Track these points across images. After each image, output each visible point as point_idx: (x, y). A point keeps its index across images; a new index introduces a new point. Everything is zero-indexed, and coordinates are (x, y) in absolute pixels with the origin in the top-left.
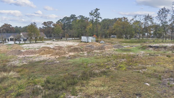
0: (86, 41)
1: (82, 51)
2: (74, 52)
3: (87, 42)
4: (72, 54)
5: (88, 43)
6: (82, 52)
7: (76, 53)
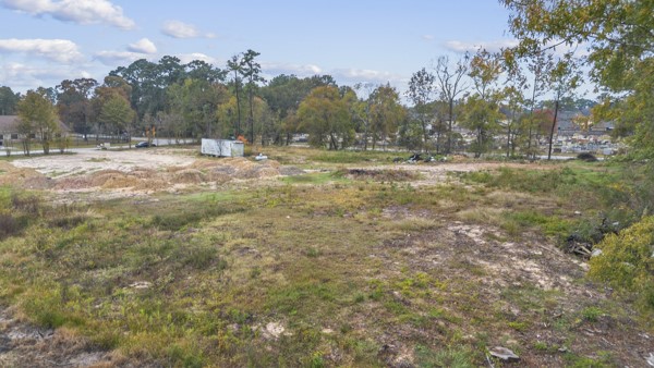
0: (217, 154)
1: (204, 180)
2: (185, 182)
3: (219, 157)
4: (182, 186)
5: (220, 161)
6: (204, 183)
7: (191, 184)
